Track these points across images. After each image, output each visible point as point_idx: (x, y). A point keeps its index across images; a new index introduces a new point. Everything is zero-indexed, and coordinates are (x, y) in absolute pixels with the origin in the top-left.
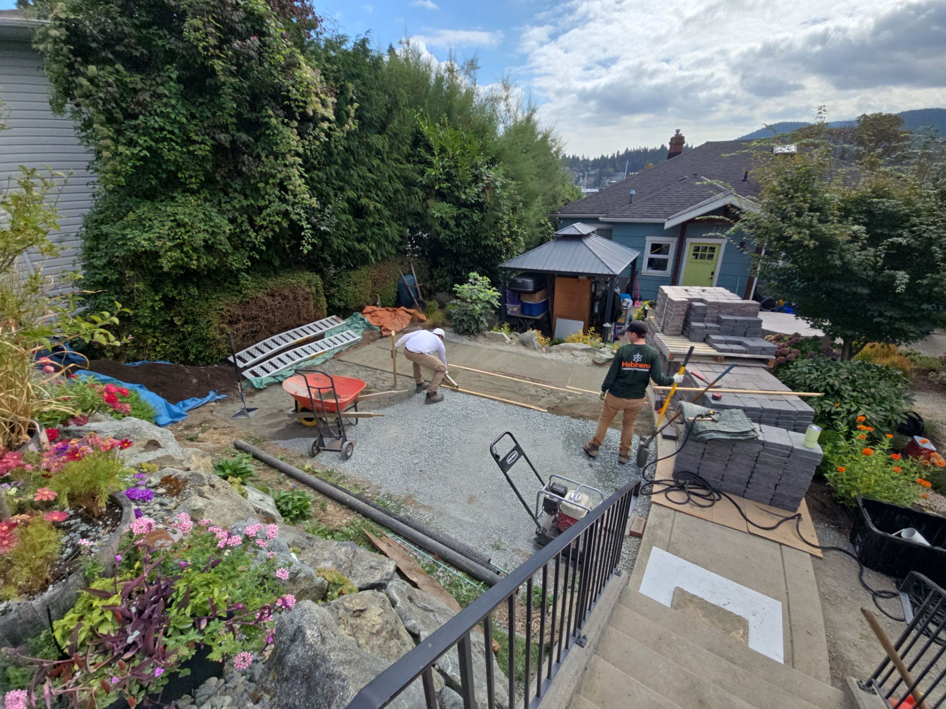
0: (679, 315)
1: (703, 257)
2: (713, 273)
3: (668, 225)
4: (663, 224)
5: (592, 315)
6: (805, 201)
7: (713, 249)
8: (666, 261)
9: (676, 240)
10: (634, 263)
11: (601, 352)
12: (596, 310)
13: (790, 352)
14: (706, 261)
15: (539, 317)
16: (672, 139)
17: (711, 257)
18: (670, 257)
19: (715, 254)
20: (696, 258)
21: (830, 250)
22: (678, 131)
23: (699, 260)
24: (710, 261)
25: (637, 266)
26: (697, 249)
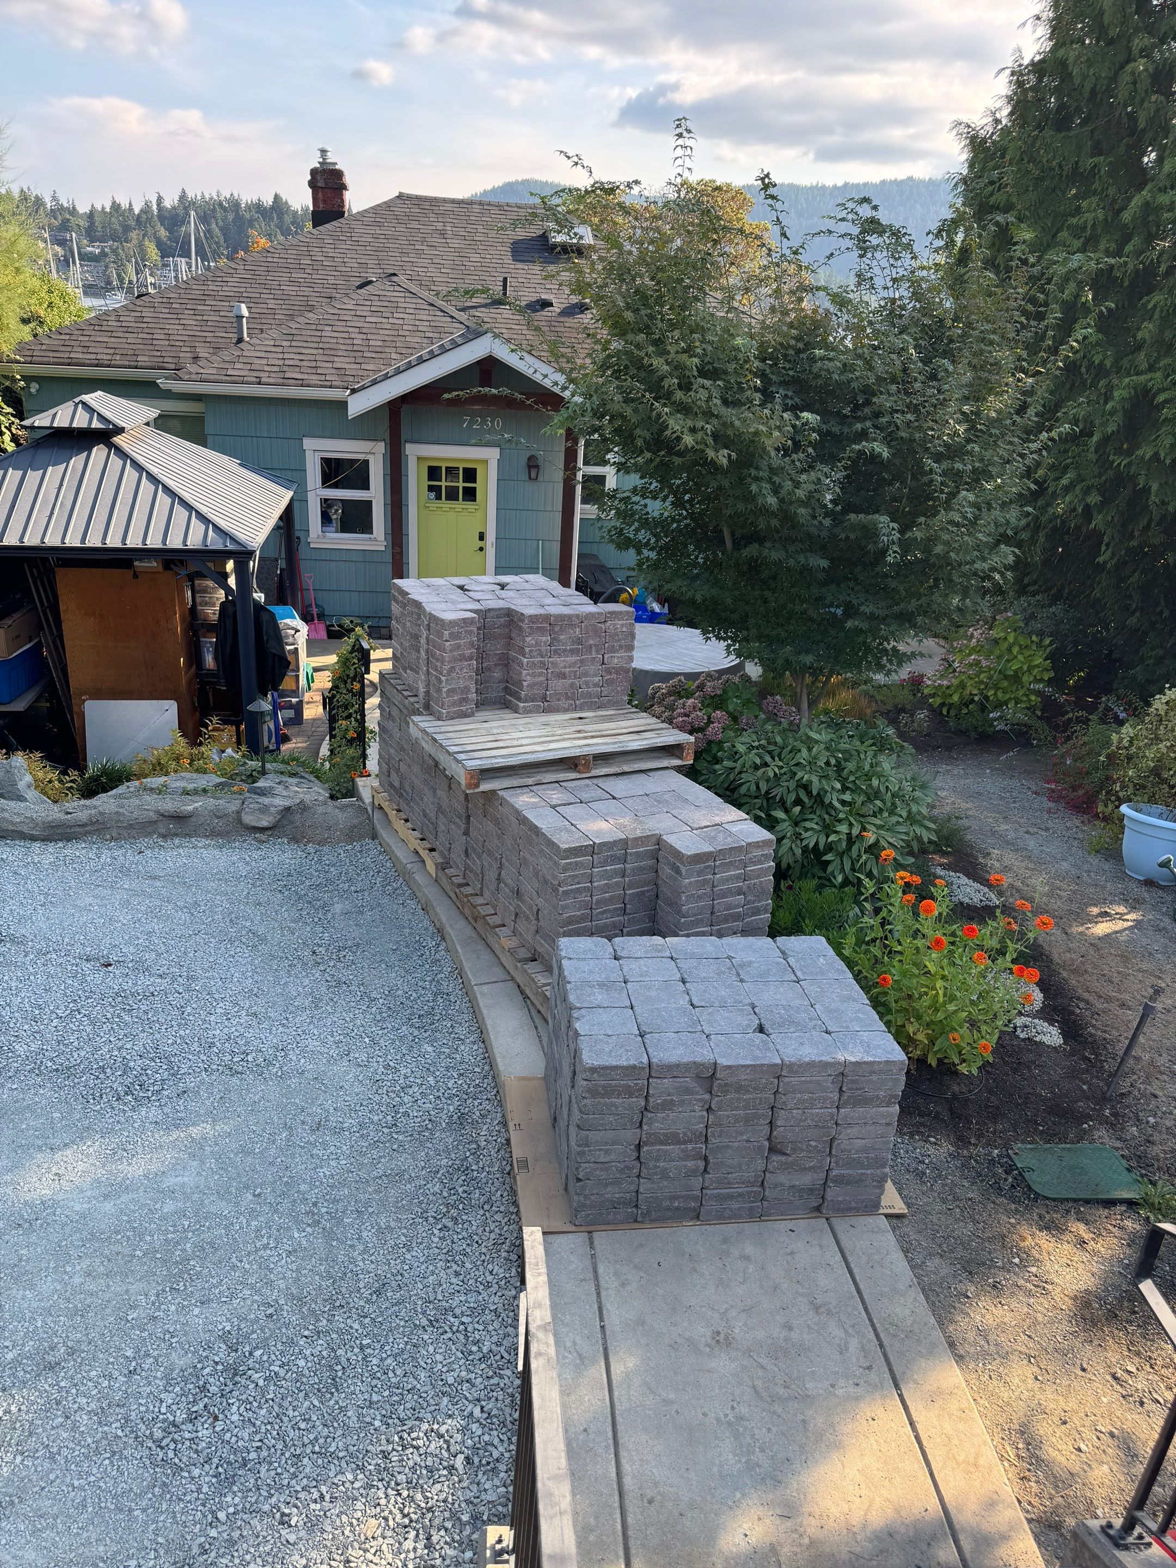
0: (463, 658)
1: (452, 495)
2: (482, 537)
3: (358, 405)
4: (343, 405)
5: (201, 679)
6: (689, 351)
7: (470, 475)
8: (367, 506)
9: (380, 447)
10: (287, 517)
11: (262, 792)
12: (209, 660)
13: (710, 721)
14: (460, 505)
15: (19, 706)
16: (314, 172)
17: (470, 494)
18: (376, 494)
19: (479, 485)
20: (439, 497)
21: (753, 472)
22: (323, 152)
23: (445, 504)
24: (470, 506)
25: (297, 524)
26: (434, 473)
